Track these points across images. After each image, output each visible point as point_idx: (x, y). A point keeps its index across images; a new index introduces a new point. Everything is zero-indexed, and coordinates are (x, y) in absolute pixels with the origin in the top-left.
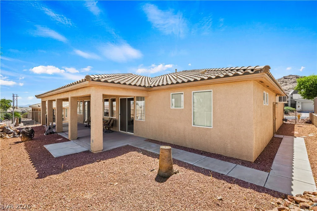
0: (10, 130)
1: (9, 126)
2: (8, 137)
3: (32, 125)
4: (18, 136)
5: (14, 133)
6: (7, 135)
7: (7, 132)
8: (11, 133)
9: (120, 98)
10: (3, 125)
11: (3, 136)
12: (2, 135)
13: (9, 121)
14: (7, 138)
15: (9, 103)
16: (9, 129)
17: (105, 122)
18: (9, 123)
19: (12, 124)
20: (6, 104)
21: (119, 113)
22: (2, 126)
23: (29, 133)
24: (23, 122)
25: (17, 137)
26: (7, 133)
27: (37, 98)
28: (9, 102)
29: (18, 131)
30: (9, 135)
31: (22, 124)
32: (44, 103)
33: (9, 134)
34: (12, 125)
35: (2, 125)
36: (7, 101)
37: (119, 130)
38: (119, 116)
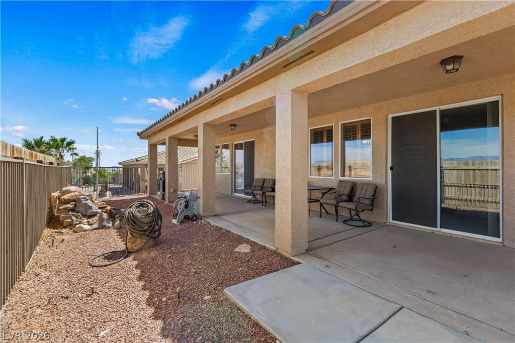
0: (91, 208)
1: (90, 195)
2: (87, 227)
3: (130, 194)
4: (110, 225)
5: (101, 215)
6: (85, 220)
7: (84, 213)
8: (94, 215)
9: (390, 116)
10: (77, 193)
11: (75, 223)
12: (73, 220)
13: (90, 188)
14: (85, 231)
15: (90, 161)
16: (89, 203)
17: (325, 191)
18: (89, 191)
19: (95, 193)
20: (86, 163)
21: (390, 164)
22: (73, 194)
23: (148, 223)
24: (111, 189)
25: (109, 228)
26: (84, 216)
27: (141, 138)
28: (90, 159)
29: (109, 208)
30: (88, 222)
31: (109, 193)
32: (153, 148)
33: (89, 217)
34: (95, 195)
35: (74, 192)
36: (88, 158)
37: (390, 220)
38: (390, 172)
